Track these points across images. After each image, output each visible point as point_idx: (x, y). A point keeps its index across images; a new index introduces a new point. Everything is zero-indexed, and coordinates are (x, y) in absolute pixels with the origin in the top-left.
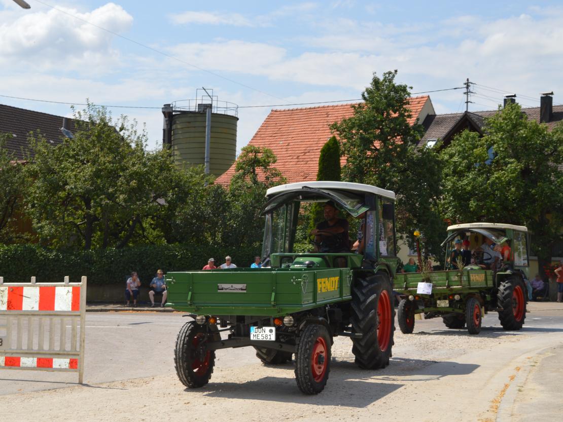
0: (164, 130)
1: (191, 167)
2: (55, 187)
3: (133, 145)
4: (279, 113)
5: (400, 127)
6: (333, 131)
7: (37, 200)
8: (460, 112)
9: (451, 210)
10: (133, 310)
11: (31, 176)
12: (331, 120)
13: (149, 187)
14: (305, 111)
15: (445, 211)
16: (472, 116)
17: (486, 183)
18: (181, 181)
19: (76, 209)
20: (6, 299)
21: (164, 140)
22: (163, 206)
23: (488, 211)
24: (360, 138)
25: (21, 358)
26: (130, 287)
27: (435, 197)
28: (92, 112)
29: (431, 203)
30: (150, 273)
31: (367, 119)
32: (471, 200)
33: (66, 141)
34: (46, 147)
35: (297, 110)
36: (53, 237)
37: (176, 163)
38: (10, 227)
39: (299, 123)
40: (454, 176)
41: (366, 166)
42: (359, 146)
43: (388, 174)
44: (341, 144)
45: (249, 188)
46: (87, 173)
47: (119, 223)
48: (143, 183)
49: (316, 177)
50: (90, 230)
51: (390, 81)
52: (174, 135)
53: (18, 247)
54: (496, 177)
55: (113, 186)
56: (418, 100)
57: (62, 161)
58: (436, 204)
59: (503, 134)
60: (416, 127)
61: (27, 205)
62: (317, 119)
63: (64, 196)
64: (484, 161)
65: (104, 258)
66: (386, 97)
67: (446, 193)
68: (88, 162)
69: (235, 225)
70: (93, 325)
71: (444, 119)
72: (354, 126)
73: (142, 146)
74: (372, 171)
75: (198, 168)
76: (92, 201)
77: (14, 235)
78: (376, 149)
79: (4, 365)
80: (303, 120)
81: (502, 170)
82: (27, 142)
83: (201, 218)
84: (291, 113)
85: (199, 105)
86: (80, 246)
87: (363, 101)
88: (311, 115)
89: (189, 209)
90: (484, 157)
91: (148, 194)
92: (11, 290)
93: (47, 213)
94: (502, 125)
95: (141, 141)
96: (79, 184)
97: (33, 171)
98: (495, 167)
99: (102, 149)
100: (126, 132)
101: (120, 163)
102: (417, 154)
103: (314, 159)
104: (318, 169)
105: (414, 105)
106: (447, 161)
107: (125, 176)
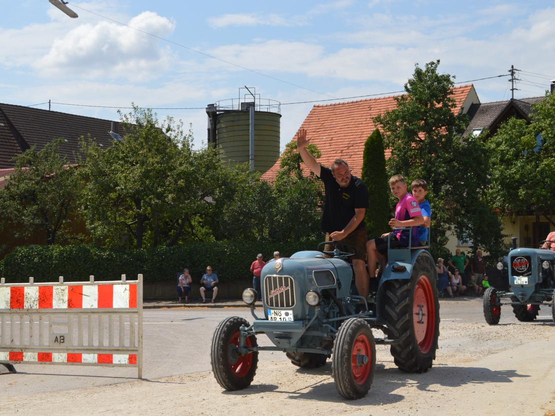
0: (209, 130)
1: (237, 164)
2: (106, 189)
3: (180, 146)
4: (321, 108)
5: (444, 117)
6: (376, 124)
7: (90, 202)
8: (505, 100)
9: (500, 199)
10: (185, 306)
11: (83, 178)
12: (375, 113)
13: (196, 186)
14: (347, 105)
15: (493, 200)
16: (518, 103)
17: (535, 171)
18: (227, 179)
19: (127, 209)
20: (66, 298)
21: (209, 140)
22: (211, 203)
23: (538, 199)
24: (404, 130)
25: (83, 355)
26: (182, 284)
27: (482, 187)
28: (139, 115)
29: (479, 192)
30: (200, 270)
31: (411, 111)
32: (520, 189)
33: (116, 144)
34: (97, 150)
35: (339, 104)
36: (106, 237)
37: (222, 161)
38: (65, 228)
39: (341, 117)
40: (502, 165)
41: (411, 157)
42: (404, 138)
43: (434, 164)
44: (385, 136)
45: (295, 183)
46: (136, 174)
47: (168, 222)
48: (191, 182)
49: (361, 171)
50: (141, 229)
51: (433, 71)
52: (218, 134)
53: (73, 247)
54: (545, 164)
55: (162, 186)
56: (461, 89)
57: (112, 163)
58: (484, 194)
59: (551, 121)
60: (461, 117)
61: (80, 207)
62: (360, 113)
63: (115, 197)
64: (533, 148)
65: (155, 256)
66: (429, 88)
67: (494, 182)
68: (137, 163)
69: (281, 221)
70: (148, 321)
71: (489, 108)
72: (398, 118)
73: (189, 146)
74: (418, 163)
75: (244, 166)
76: (142, 201)
77: (69, 237)
78: (421, 141)
79: (66, 361)
80: (345, 114)
81: (552, 157)
82: (78, 146)
83: (249, 215)
84: (334, 108)
85: (242, 103)
86: (132, 245)
87: (406, 93)
88: (353, 109)
89: (236, 205)
90: (532, 145)
91: (196, 193)
92: (71, 288)
93: (99, 214)
94: (550, 111)
95: (188, 141)
96: (129, 185)
97: (85, 174)
98: (544, 154)
99: (150, 151)
100: (173, 133)
101: (167, 163)
102: (463, 144)
103: (358, 153)
104: (362, 163)
105: (458, 95)
106: (494, 150)
107: (173, 176)
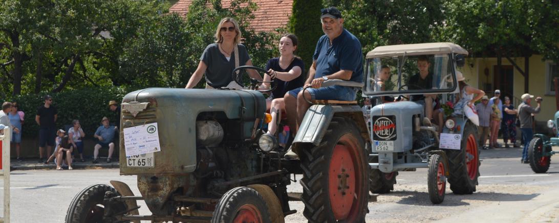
9: (455, 38)
13: (89, 18)
18: (129, 8)
22: (108, 40)
23: (501, 38)
26: (73, 139)
27: (436, 23)
29: (431, 30)
30: (94, 122)
32: (479, 26)
45: (212, 16)
47: (54, 63)
48: (82, 13)
50: (19, 72)
55: (45, 18)
58: (437, 31)
67: (450, 18)
69: (195, 61)
76: (21, 36)
86: (8, 90)
89: (138, 44)
91: (88, 26)
107: (60, 5)
